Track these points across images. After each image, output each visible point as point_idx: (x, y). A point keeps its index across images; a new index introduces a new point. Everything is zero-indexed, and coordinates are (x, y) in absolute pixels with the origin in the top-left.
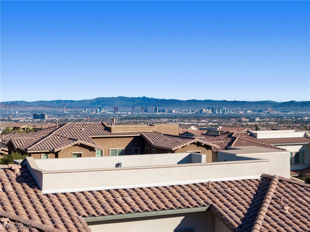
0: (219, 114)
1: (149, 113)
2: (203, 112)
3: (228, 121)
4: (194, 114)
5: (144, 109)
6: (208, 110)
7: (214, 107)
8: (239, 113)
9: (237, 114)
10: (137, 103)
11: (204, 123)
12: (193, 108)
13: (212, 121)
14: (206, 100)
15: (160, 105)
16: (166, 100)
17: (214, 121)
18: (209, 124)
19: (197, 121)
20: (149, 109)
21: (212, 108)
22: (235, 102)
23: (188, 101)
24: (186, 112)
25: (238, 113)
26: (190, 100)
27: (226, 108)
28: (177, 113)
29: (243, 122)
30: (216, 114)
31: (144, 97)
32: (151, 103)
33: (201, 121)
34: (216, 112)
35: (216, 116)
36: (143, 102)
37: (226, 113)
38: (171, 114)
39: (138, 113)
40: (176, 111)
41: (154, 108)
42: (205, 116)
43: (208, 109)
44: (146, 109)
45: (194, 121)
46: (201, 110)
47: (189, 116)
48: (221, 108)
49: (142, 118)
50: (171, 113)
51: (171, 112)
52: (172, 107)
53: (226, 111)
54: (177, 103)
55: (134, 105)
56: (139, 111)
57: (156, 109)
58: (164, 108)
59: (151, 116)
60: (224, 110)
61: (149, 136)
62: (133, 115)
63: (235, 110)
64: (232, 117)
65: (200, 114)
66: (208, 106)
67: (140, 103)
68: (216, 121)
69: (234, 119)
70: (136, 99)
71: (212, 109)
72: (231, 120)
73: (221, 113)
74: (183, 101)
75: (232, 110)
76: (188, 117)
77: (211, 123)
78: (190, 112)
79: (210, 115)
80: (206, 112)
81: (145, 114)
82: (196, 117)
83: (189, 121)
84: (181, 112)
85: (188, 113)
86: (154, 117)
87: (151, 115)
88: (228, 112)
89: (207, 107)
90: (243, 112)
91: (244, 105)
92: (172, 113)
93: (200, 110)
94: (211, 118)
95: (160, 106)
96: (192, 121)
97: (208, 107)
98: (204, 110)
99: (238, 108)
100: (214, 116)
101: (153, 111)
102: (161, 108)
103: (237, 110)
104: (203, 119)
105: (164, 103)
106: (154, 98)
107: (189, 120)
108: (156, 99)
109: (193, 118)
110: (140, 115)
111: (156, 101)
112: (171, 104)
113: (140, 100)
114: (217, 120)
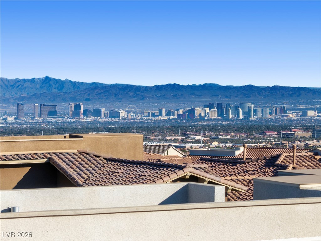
0: (236, 120)
1: (60, 119)
2: (197, 114)
3: (259, 138)
4: (173, 119)
5: (48, 109)
6: (207, 110)
7: (224, 101)
8: (286, 118)
9: (282, 120)
10: (30, 94)
11: (199, 141)
12: (172, 106)
13: (220, 137)
14: (204, 85)
15: (87, 97)
16: (102, 84)
17: (224, 137)
18: (211, 146)
19: (180, 138)
20: (61, 108)
21: (218, 104)
22: (275, 89)
23: (158, 88)
24: (153, 115)
25: (283, 116)
26: (163, 86)
27: (253, 106)
28: (130, 117)
29: (296, 139)
30: (228, 120)
31: (47, 78)
32: (66, 93)
33: (192, 136)
34: (228, 115)
35: (228, 125)
36: (45, 91)
37: (253, 118)
38: (116, 120)
39: (32, 119)
40: (128, 112)
41: (73, 105)
42: (202, 125)
43: (208, 106)
44: (52, 109)
45: (173, 138)
46: (192, 111)
47: (161, 125)
48: (241, 106)
49: (41, 130)
50: (114, 117)
51: (117, 115)
52: (118, 103)
53: (255, 111)
54: (131, 94)
55: (23, 99)
56: (35, 113)
57: (77, 107)
58: (97, 107)
59: (66, 125)
60: (249, 109)
61: (70, 163)
62: (20, 124)
63: (276, 110)
64: (269, 128)
65: (188, 121)
66: (208, 100)
67: (38, 92)
68: (228, 137)
69: (274, 131)
70: (26, 84)
71: (219, 107)
72: (268, 134)
73: (241, 116)
74: (146, 88)
75: (268, 109)
76: (158, 127)
77: (215, 144)
78: (164, 114)
79: (214, 122)
80: (203, 115)
81: (49, 122)
82: (178, 127)
83: (160, 137)
84: (140, 115)
85: (157, 118)
86: (74, 129)
87: (64, 122)
88: (260, 115)
89: (205, 104)
90: (297, 116)
91: (298, 96)
92: (119, 117)
93: (188, 109)
94: (216, 130)
95: (88, 100)
96: (168, 138)
97: (208, 104)
98: (198, 111)
99: (283, 104)
100: (223, 126)
101: (71, 113)
102: (91, 107)
103: (281, 109)
104: (196, 132)
105: (98, 94)
106: (73, 81)
107: (162, 136)
108: (78, 83)
109: (171, 130)
110: (36, 123)
111: (78, 87)
112: (115, 95)
113: (38, 86)
114: (231, 136)
